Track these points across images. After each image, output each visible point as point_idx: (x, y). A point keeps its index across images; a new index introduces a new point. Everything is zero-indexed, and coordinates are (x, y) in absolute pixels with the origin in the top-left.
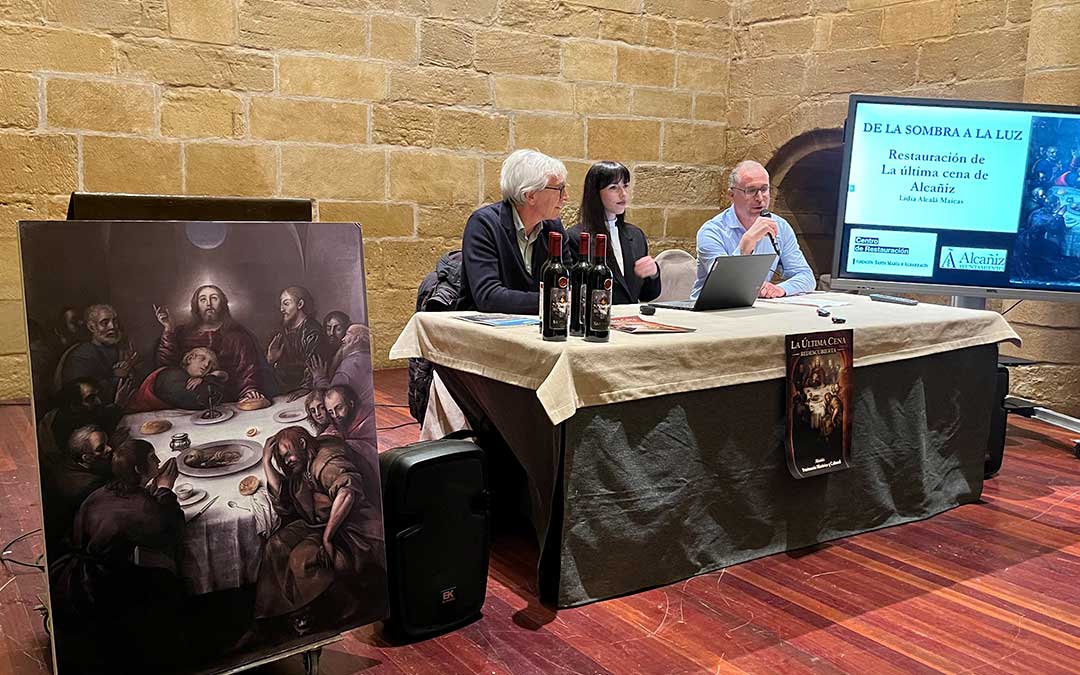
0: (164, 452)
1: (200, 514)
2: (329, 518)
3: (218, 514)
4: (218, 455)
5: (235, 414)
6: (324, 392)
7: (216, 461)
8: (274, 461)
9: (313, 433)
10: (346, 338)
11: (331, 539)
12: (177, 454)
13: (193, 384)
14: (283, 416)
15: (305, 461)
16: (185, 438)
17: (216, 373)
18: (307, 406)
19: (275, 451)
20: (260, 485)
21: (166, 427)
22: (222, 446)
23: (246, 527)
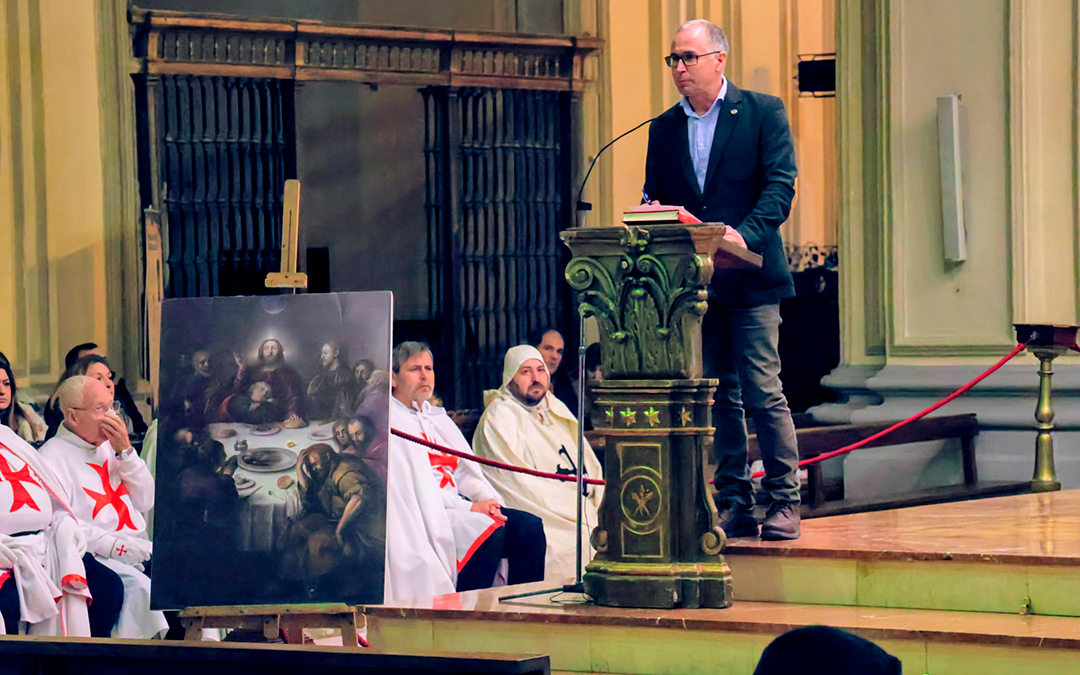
0: (230, 451)
1: (248, 496)
2: (341, 516)
3: (261, 498)
4: (265, 457)
5: (280, 430)
6: (347, 421)
7: (263, 461)
8: (304, 466)
9: (336, 449)
10: (370, 380)
11: (342, 533)
12: (238, 453)
13: (254, 406)
14: (315, 435)
15: (328, 470)
16: (244, 443)
17: (270, 400)
18: (334, 430)
19: (306, 460)
20: (293, 483)
21: (233, 434)
22: (268, 452)
23: (279, 511)
